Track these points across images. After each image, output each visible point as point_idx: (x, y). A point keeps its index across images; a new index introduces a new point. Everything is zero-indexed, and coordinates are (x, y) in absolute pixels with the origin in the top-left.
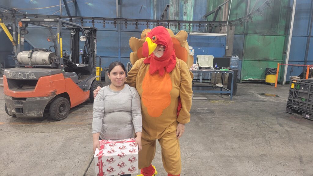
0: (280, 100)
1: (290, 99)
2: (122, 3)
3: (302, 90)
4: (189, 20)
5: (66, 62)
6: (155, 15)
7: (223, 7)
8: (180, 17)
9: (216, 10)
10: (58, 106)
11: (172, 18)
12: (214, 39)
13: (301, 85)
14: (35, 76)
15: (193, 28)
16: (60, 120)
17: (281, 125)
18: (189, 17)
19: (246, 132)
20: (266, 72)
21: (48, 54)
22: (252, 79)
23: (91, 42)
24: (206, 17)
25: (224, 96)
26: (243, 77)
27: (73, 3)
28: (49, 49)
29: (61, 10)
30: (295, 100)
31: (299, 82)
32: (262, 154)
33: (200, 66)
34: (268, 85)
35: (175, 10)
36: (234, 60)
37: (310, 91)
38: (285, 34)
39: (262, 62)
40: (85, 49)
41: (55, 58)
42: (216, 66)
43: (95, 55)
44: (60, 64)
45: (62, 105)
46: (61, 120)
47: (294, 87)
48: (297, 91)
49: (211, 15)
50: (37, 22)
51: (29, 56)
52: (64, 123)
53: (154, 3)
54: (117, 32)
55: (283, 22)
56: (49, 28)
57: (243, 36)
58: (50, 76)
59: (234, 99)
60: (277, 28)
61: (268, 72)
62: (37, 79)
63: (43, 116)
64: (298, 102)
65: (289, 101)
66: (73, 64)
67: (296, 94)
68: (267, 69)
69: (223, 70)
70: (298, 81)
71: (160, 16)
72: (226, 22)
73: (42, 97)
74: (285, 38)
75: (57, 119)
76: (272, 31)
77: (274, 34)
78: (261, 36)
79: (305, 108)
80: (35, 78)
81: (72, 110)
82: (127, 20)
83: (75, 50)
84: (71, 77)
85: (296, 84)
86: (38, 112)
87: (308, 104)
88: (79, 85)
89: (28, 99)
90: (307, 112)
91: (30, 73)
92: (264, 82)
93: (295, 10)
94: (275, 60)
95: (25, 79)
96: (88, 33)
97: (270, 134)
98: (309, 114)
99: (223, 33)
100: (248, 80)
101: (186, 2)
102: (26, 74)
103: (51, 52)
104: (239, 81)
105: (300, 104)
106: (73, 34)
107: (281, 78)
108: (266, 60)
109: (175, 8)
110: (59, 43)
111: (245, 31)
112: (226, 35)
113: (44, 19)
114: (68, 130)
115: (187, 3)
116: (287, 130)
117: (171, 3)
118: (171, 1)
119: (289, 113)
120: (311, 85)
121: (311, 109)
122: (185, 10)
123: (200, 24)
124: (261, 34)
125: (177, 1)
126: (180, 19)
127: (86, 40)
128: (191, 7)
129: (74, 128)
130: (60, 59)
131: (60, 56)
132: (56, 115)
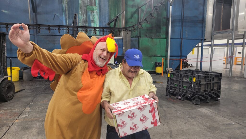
0: (164, 86)
1: (168, 85)
3: (175, 78)
4: (96, 26)
6: (68, 22)
9: (115, 19)
11: (82, 25)
13: (174, 75)
15: (100, 33)
17: (161, 106)
18: (96, 24)
20: (155, 65)
24: (109, 24)
30: (170, 86)
31: (172, 73)
34: (157, 74)
35: (84, 18)
37: (180, 79)
38: (166, 37)
39: (153, 58)
42: (116, 62)
47: (170, 76)
48: (172, 79)
53: (65, 12)
54: (33, 36)
55: (164, 29)
60: (161, 33)
61: (157, 65)
64: (173, 88)
65: (167, 87)
67: (172, 81)
68: (156, 63)
70: (172, 72)
71: (71, 23)
74: (166, 40)
76: (157, 35)
77: (159, 37)
78: (150, 39)
79: (177, 91)
82: (40, 25)
85: (170, 74)
87: (179, 88)
90: (179, 94)
93: (171, 20)
98: (180, 96)
101: (93, 12)
108: (155, 56)
109: (84, 16)
111: (139, 35)
112: (122, 38)
115: (93, 13)
116: (164, 110)
117: (81, 13)
118: (80, 10)
119: (168, 96)
120: (180, 75)
121: (181, 91)
122: (92, 18)
123: (103, 30)
124: (150, 37)
125: (85, 11)
126: (88, 25)
128: (97, 16)
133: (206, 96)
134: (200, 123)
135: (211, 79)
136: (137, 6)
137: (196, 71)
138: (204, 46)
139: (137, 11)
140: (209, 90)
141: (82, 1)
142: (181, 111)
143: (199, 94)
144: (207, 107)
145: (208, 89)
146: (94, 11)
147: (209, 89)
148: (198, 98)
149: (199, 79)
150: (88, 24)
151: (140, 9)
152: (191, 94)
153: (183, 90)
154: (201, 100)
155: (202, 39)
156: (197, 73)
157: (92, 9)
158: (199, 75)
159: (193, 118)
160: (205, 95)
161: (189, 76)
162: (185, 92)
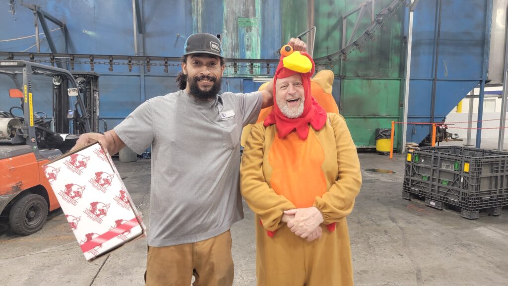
0: (397, 179)
1: (406, 177)
2: (145, 30)
3: (422, 163)
4: (255, 58)
5: (42, 133)
8: (240, 54)
10: (26, 210)
11: (229, 54)
13: (420, 156)
15: (262, 71)
16: (29, 235)
17: (393, 220)
18: (254, 53)
20: (376, 135)
21: (7, 121)
23: (89, 97)
27: (61, 31)
28: (9, 112)
29: (37, 44)
30: (413, 178)
31: (417, 152)
32: (361, 271)
34: (380, 155)
35: (232, 42)
37: (434, 165)
38: (400, 77)
39: (369, 120)
40: (77, 109)
41: (21, 127)
43: (96, 117)
44: (28, 136)
45: (34, 208)
46: (31, 233)
47: (411, 159)
48: (416, 164)
52: (37, 239)
53: (197, 30)
54: (138, 77)
55: (396, 59)
56: (12, 76)
57: (339, 81)
58: (11, 159)
60: (388, 68)
61: (379, 135)
64: (418, 183)
65: (405, 180)
66: (55, 135)
67: (415, 170)
68: (377, 130)
70: (416, 150)
74: (400, 84)
75: (24, 232)
76: (381, 72)
77: (384, 77)
78: (365, 80)
79: (428, 190)
81: (54, 215)
82: (151, 58)
83: (60, 111)
84: (50, 157)
85: (413, 154)
87: (432, 185)
90: (432, 197)
92: (374, 151)
93: (411, 42)
94: (387, 117)
96: (82, 83)
97: (377, 235)
98: (435, 200)
101: (249, 30)
103: (13, 117)
105: (420, 185)
106: (57, 84)
107: (399, 143)
108: (375, 116)
109: (232, 38)
110: (26, 102)
111: (341, 72)
113: (0, 62)
114: (42, 251)
115: (251, 30)
116: (401, 228)
117: (226, 31)
118: (225, 27)
119: (407, 200)
120: (434, 156)
121: (437, 191)
122: (248, 41)
123: (268, 65)
124: (366, 78)
125: (234, 27)
126: (240, 56)
127: (79, 94)
128: (257, 38)
129: (54, 247)
130: (29, 129)
131: (30, 124)
132: (21, 225)
133: (492, 203)
134: (480, 256)
135: (503, 167)
136: (339, 13)
137: (470, 150)
138: (485, 95)
139: (339, 25)
140: (498, 191)
141: (229, 9)
142: (437, 231)
143: (477, 199)
144: (494, 225)
145: (496, 187)
146: (252, 27)
147: (499, 188)
148: (475, 205)
149: (477, 167)
151: (345, 21)
152: (459, 197)
153: (440, 188)
154: (480, 210)
155: (481, 81)
156: (470, 153)
157: (248, 24)
158: (476, 158)
159: (464, 246)
160: (490, 200)
161: (453, 159)
162: (446, 192)
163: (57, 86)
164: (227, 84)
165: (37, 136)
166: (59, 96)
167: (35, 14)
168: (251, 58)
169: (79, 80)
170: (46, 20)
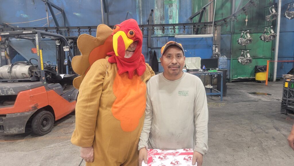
0: (273, 99)
1: (284, 98)
2: (108, 11)
4: (174, 23)
6: (142, 20)
7: (208, 8)
8: (166, 21)
9: (201, 11)
10: (41, 120)
11: (158, 22)
12: (201, 40)
14: (14, 91)
15: (179, 31)
16: (43, 135)
18: (174, 20)
19: (240, 139)
20: (255, 70)
21: (28, 67)
22: (242, 78)
23: (76, 51)
24: (191, 19)
25: (214, 98)
26: (232, 76)
31: (293, 81)
33: (188, 68)
34: (258, 83)
35: (160, 15)
36: (222, 61)
40: (69, 59)
41: (36, 71)
42: (204, 67)
44: (40, 76)
45: (46, 119)
46: (45, 134)
47: (288, 86)
49: (197, 16)
50: (16, 35)
51: (9, 71)
52: (47, 138)
53: (139, 8)
57: (230, 35)
58: (31, 90)
59: (225, 100)
61: (257, 70)
62: (16, 94)
63: (24, 132)
64: (293, 102)
65: (283, 101)
66: (57, 75)
68: (256, 67)
69: (211, 71)
71: (146, 21)
72: (211, 23)
73: (23, 112)
75: (40, 134)
76: (259, 28)
77: (261, 31)
80: (14, 93)
81: (59, 122)
83: (60, 61)
84: (54, 88)
85: (290, 83)
86: (19, 128)
88: (64, 96)
89: (8, 116)
91: (8, 88)
92: (254, 80)
93: (281, 6)
94: (264, 57)
95: (4, 95)
96: (72, 43)
99: (210, 34)
100: (238, 79)
101: (171, 6)
102: (4, 89)
103: (32, 65)
104: (228, 80)
107: (271, 75)
108: (255, 57)
109: (160, 12)
110: (38, 55)
111: (231, 30)
112: (212, 35)
113: (23, 31)
114: (50, 146)
115: (172, 6)
117: (157, 8)
118: (156, 5)
119: (284, 114)
122: (170, 13)
123: (184, 27)
125: (162, 5)
126: (166, 23)
127: (70, 50)
128: (176, 11)
129: (57, 144)
130: (41, 72)
131: (41, 68)
132: (38, 130)
146: (173, 4)
150: (165, 21)
157: (170, 2)
163: (58, 45)
164: (158, 41)
165: (46, 75)
166: (60, 52)
167: (46, 4)
168: (173, 23)
169: (70, 41)
170: (53, 8)
